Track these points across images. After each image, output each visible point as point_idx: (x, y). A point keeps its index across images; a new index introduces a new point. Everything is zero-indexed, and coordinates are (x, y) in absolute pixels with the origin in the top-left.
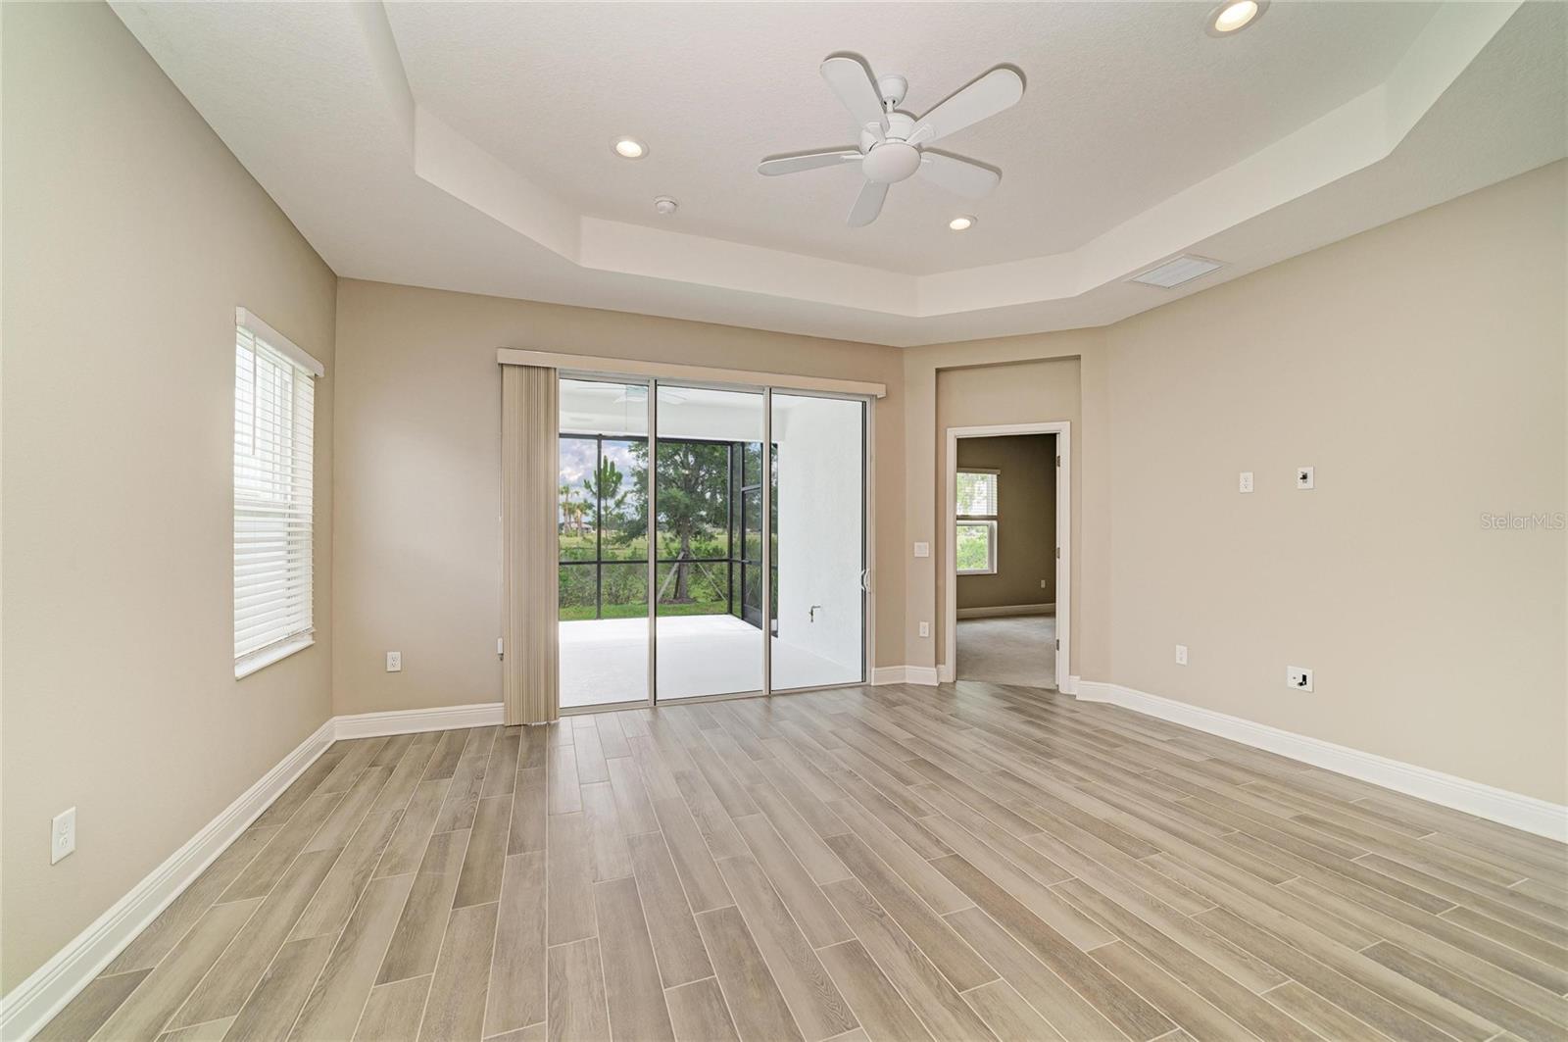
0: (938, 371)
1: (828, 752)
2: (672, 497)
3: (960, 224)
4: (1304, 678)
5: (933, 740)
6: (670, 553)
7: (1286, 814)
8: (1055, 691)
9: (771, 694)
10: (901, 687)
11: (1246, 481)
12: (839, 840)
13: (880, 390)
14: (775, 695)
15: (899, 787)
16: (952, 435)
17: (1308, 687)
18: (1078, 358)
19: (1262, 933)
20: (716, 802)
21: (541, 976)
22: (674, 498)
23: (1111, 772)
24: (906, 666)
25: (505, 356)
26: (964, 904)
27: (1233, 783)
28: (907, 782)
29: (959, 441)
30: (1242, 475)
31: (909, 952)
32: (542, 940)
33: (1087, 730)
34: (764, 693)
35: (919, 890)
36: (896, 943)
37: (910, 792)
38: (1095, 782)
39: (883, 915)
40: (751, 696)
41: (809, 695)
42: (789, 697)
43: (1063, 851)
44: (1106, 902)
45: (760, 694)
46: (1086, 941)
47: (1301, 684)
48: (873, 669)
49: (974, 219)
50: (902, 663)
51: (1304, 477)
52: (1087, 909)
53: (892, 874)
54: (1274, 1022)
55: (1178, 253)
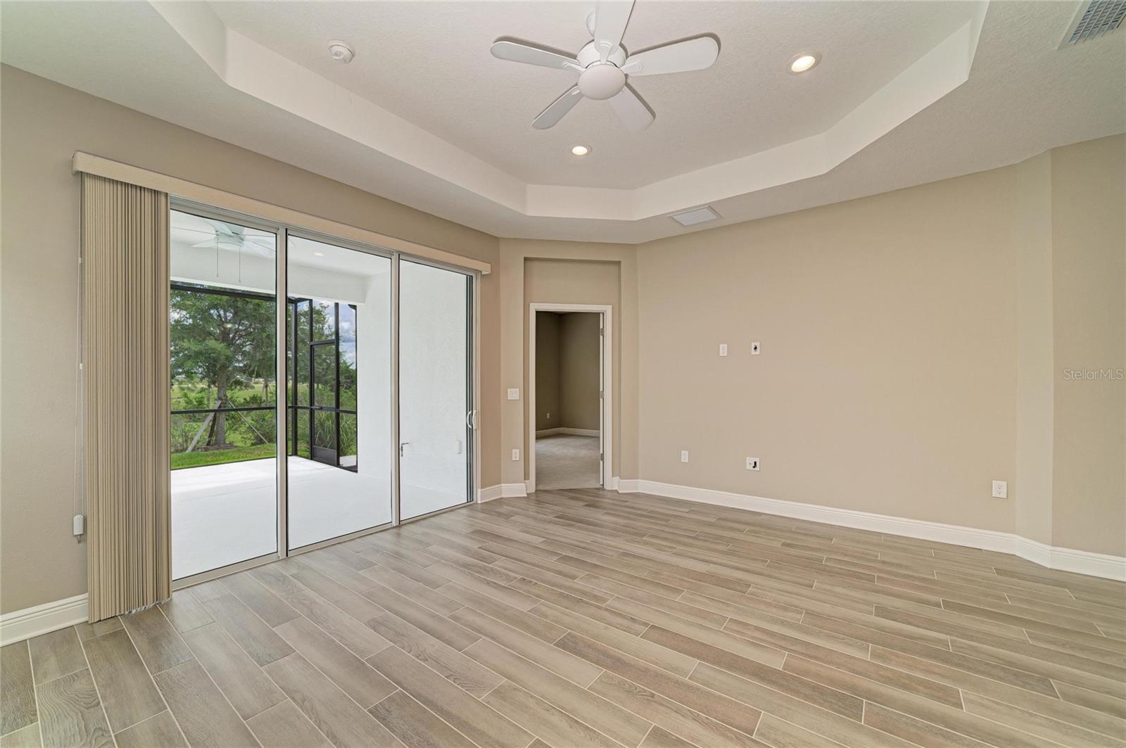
0: (526, 259)
1: (490, 565)
2: (212, 349)
3: (580, 151)
4: (755, 463)
5: (562, 539)
6: (189, 402)
7: (777, 544)
8: (602, 488)
9: (400, 524)
10: (500, 501)
11: (723, 350)
12: (566, 641)
13: (486, 269)
14: (403, 525)
15: (568, 582)
16: (534, 307)
17: (757, 468)
18: (619, 263)
19: (836, 621)
20: (433, 640)
22: (214, 350)
23: (681, 539)
24: (503, 485)
25: (85, 163)
26: (692, 664)
27: (740, 531)
28: (573, 577)
29: (538, 313)
30: (721, 346)
31: (696, 719)
33: (644, 513)
34: (394, 524)
35: (656, 664)
36: (682, 715)
37: (579, 584)
38: (680, 548)
39: (653, 695)
40: (382, 529)
41: (433, 520)
42: (418, 523)
43: (707, 601)
44: (757, 628)
45: (389, 526)
46: (777, 662)
47: (754, 467)
48: (479, 490)
49: (590, 149)
50: (499, 482)
52: (754, 638)
53: (629, 657)
54: (889, 675)
55: (704, 205)
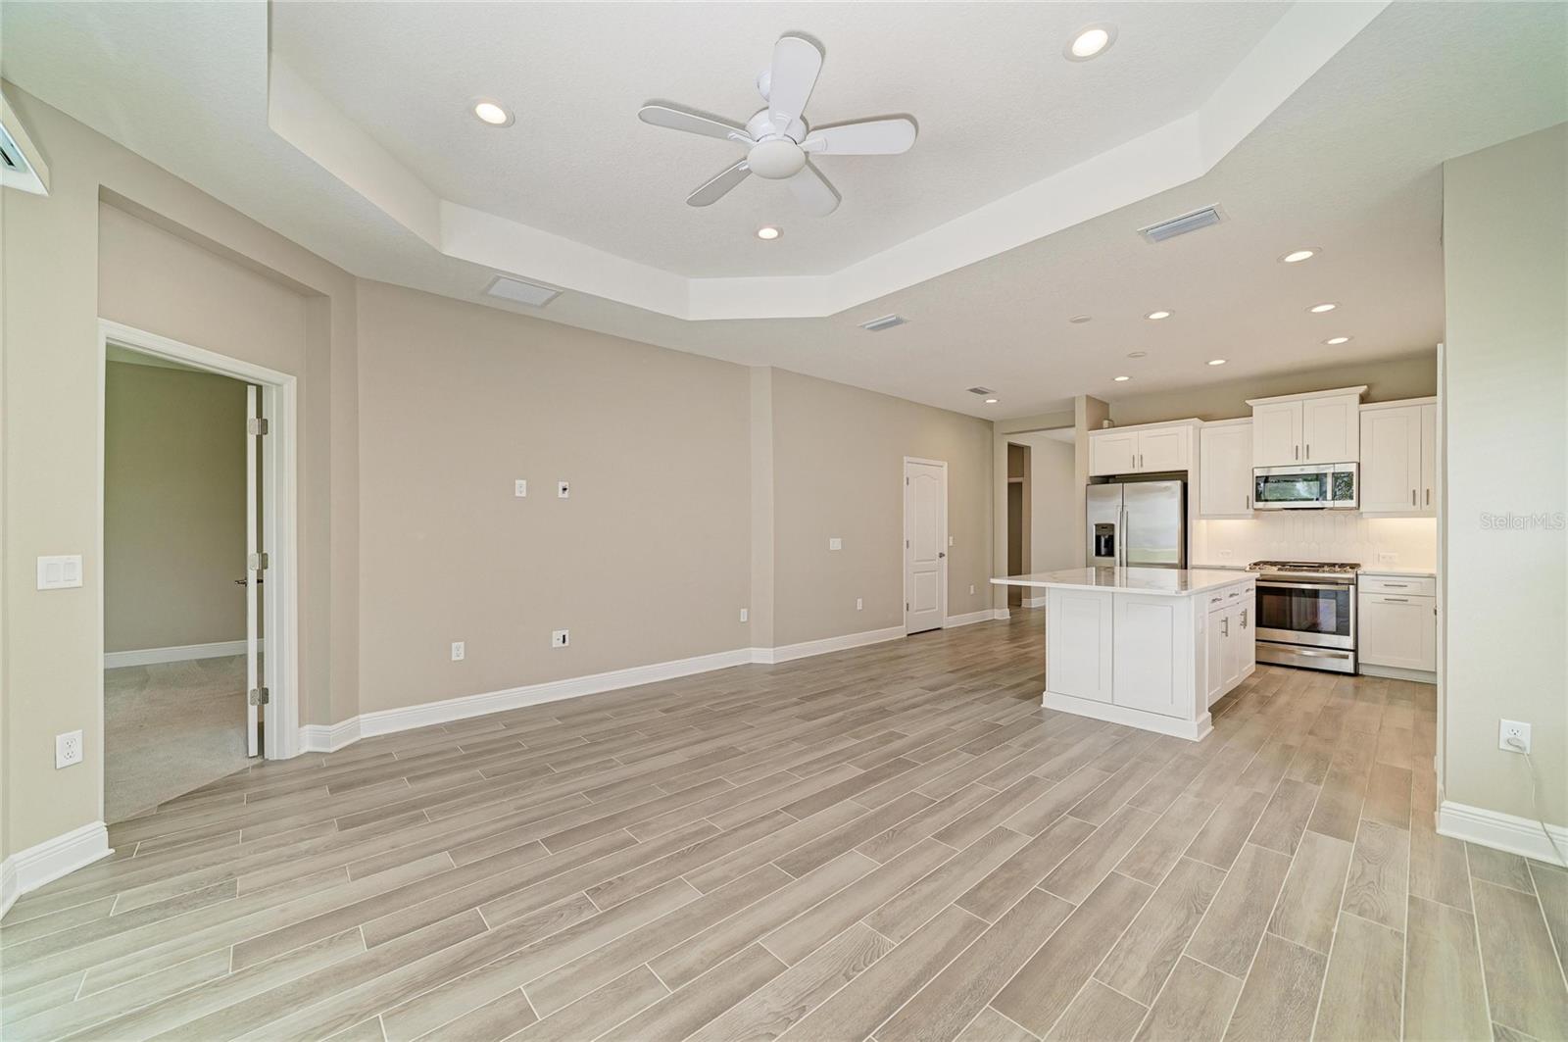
21: (1170, 988)
32: (1151, 1021)
51: (565, 489)
